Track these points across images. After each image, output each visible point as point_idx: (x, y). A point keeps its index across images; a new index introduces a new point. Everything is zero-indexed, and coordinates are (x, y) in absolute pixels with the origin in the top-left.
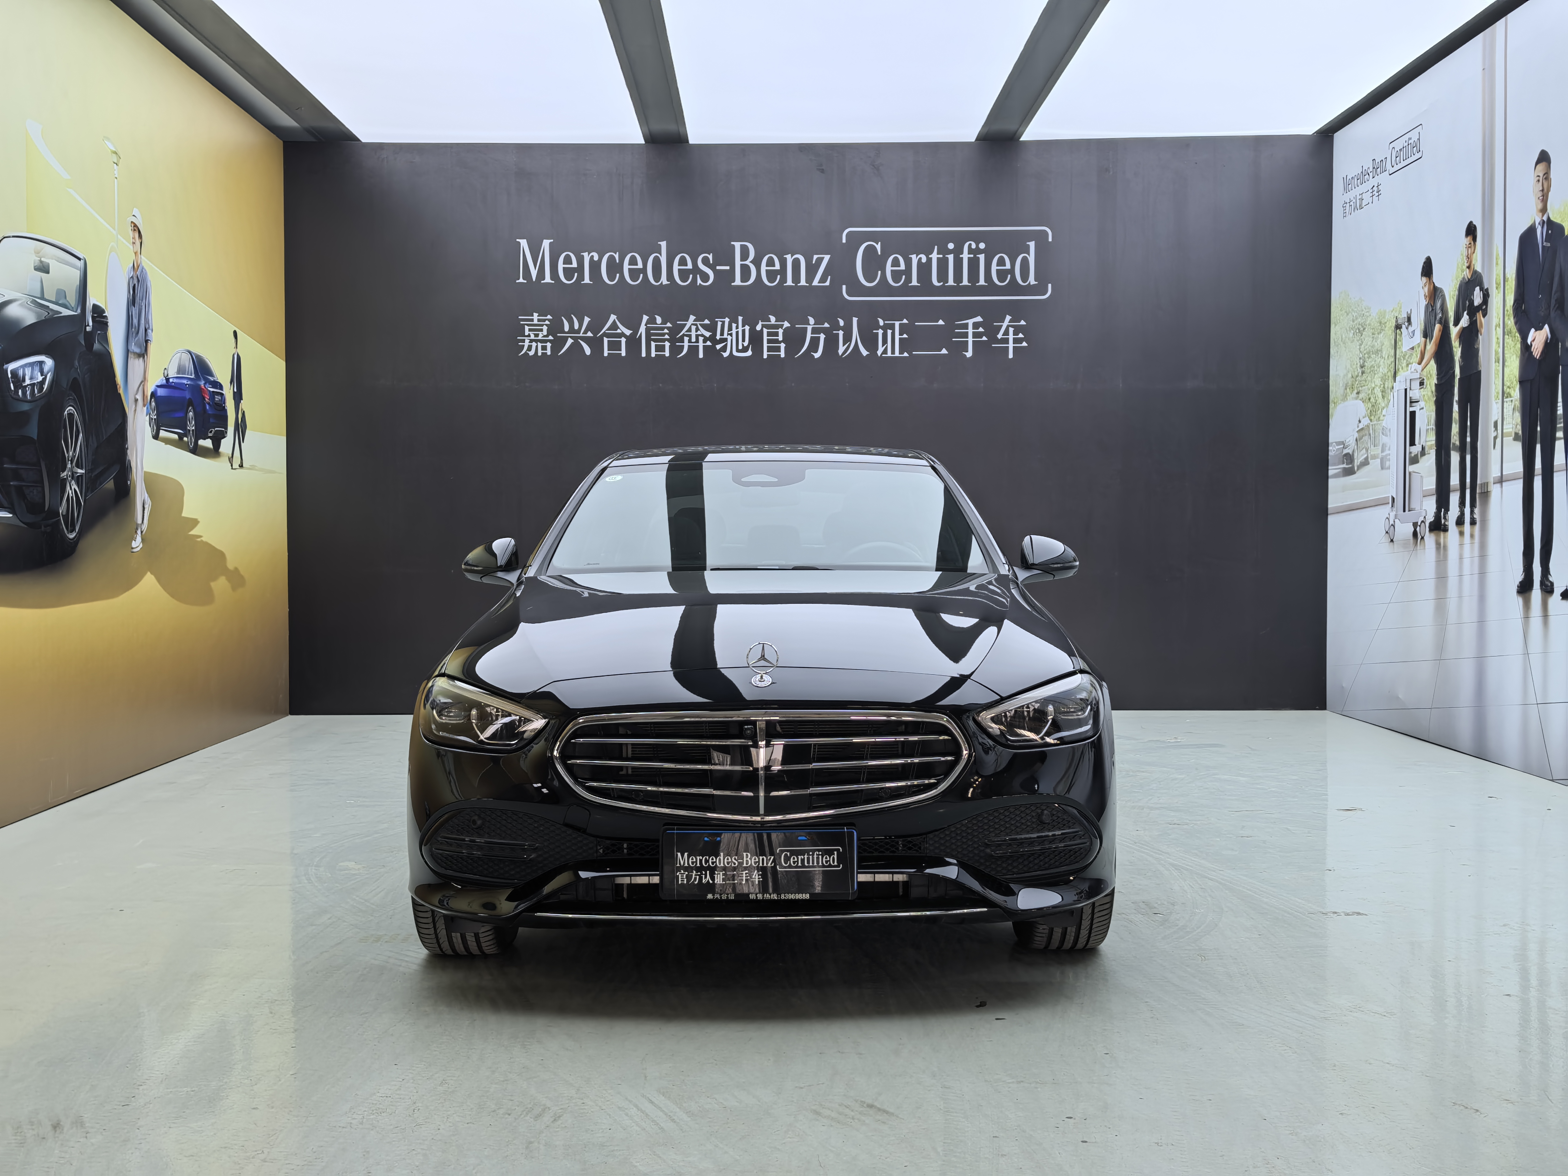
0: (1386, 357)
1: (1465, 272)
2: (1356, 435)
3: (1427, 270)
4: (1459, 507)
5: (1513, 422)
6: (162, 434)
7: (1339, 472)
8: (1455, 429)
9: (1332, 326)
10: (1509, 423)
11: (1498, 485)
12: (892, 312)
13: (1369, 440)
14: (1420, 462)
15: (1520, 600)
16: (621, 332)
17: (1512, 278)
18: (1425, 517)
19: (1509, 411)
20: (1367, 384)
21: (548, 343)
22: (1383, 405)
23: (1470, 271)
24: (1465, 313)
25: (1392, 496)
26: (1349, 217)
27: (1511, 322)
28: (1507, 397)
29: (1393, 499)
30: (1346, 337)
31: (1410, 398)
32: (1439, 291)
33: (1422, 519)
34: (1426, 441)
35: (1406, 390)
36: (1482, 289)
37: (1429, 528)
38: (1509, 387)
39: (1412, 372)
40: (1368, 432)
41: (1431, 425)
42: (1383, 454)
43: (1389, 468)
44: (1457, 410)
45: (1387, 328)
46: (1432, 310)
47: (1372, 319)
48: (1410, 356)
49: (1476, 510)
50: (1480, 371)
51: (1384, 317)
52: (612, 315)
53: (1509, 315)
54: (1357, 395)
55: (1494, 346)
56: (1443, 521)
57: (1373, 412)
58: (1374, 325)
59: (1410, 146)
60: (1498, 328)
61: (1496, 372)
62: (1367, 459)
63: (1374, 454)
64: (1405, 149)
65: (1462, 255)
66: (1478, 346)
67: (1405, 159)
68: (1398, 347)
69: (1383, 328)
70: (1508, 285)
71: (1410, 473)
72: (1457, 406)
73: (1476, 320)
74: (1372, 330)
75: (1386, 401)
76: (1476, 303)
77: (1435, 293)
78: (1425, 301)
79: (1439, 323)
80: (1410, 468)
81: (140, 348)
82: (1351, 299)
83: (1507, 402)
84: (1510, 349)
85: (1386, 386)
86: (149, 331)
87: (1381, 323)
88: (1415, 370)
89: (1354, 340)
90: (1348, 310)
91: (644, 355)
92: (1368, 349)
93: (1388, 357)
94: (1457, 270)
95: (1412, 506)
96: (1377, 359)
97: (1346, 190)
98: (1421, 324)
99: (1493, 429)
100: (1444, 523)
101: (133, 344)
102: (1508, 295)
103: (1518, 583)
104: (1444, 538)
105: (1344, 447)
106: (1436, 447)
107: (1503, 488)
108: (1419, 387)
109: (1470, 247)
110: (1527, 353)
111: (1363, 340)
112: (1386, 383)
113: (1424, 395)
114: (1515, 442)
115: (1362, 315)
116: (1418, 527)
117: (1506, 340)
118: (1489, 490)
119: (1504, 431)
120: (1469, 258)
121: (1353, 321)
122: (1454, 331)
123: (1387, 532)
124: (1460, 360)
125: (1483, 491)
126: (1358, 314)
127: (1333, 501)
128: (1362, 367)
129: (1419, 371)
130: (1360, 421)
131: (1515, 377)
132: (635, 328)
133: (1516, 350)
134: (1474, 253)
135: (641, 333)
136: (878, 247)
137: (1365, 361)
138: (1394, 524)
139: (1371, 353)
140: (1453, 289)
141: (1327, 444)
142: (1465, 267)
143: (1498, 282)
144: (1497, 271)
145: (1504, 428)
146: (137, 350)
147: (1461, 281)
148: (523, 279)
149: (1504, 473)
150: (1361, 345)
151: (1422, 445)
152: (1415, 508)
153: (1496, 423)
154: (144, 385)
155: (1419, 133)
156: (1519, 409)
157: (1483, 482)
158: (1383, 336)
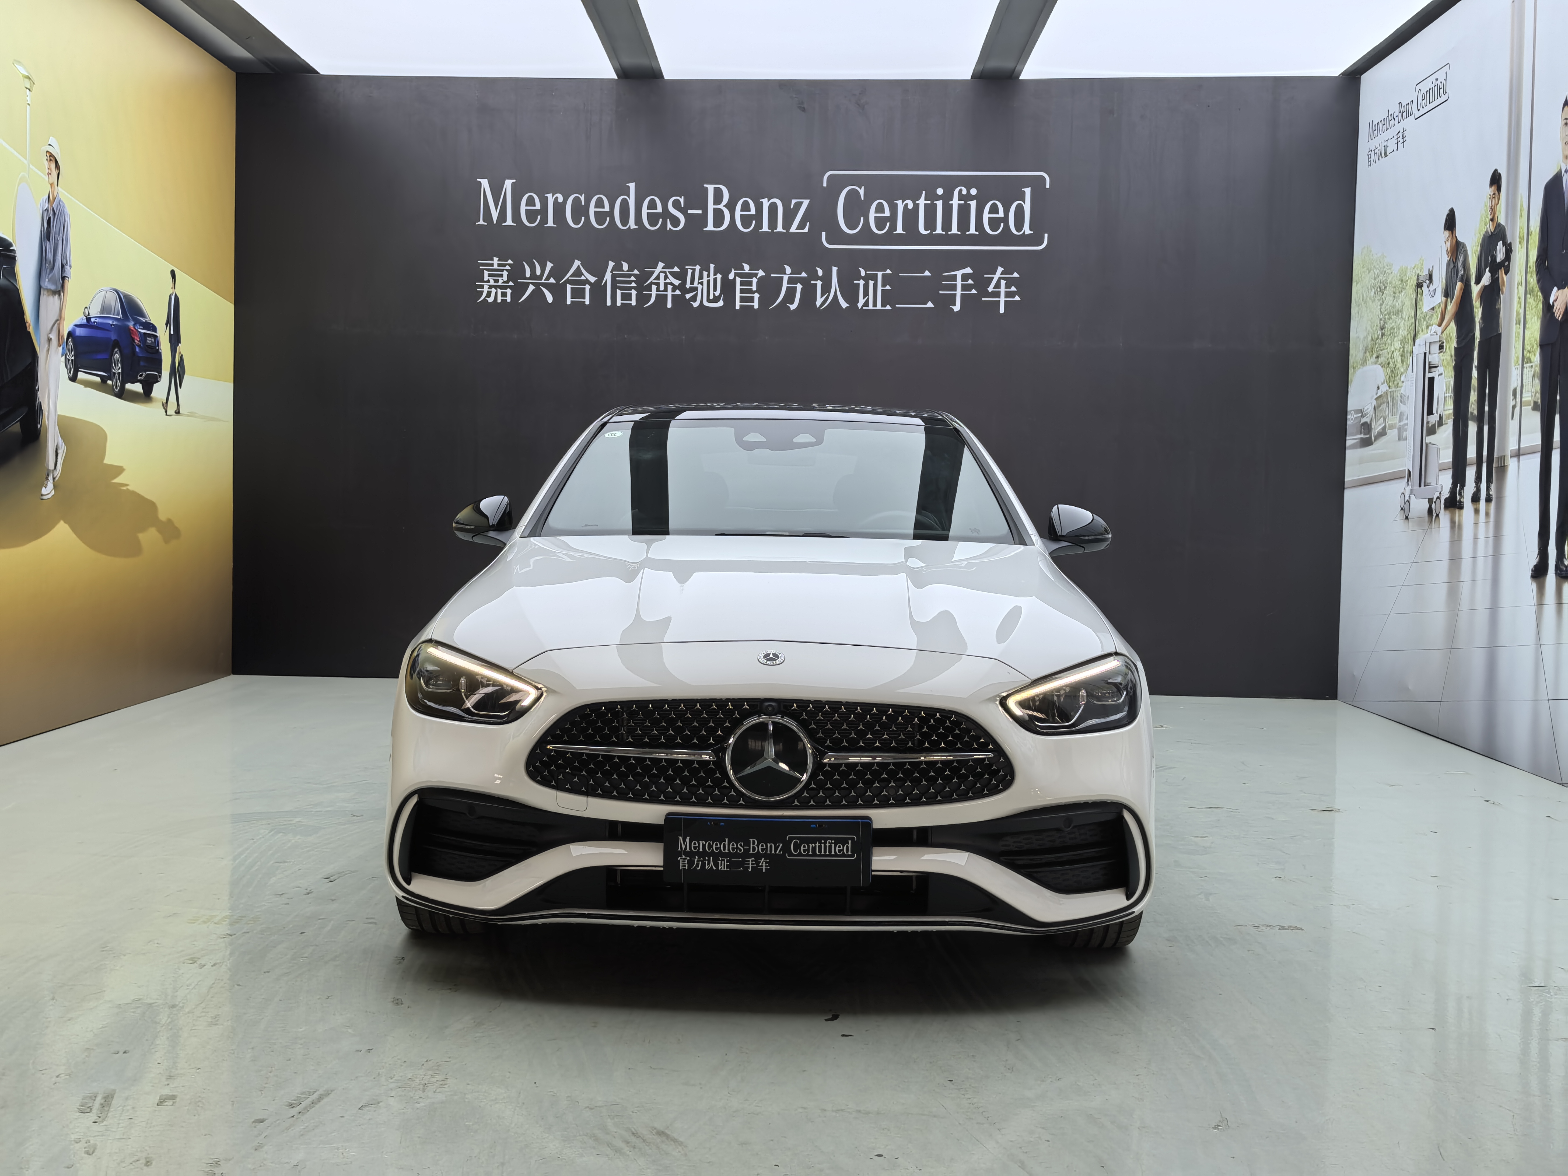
0: (1407, 318)
1: (1488, 225)
2: (1374, 403)
3: (1450, 223)
4: (1475, 482)
5: (1532, 390)
6: (81, 375)
7: (1357, 442)
8: (1473, 396)
9: (1354, 284)
10: (1528, 391)
11: (1515, 459)
12: (875, 261)
13: (1387, 408)
14: (1437, 432)
15: (1534, 585)
16: (585, 279)
17: (1535, 231)
18: (1440, 493)
19: (1528, 377)
20: (1386, 347)
21: (508, 289)
22: (1402, 370)
23: (1493, 224)
24: (1488, 269)
25: (1408, 470)
26: (1373, 165)
27: (1533, 280)
28: (1527, 363)
29: (1409, 472)
30: (1367, 296)
31: (1430, 362)
32: (1462, 245)
33: (1437, 494)
34: (1444, 410)
35: (1425, 354)
36: (1504, 244)
37: (1444, 504)
38: (1529, 352)
39: (1431, 335)
40: (1386, 400)
41: (1449, 393)
42: (1400, 424)
43: (1406, 439)
44: (1476, 377)
45: (1408, 286)
46: (1454, 266)
47: (1394, 276)
48: (1430, 317)
49: (1492, 486)
50: (1501, 333)
51: (1405, 275)
52: (576, 261)
53: (1531, 273)
54: (1376, 360)
55: (1515, 306)
56: (1458, 498)
57: (1392, 377)
58: (1395, 283)
59: (1436, 87)
60: (1520, 286)
61: (1516, 334)
62: (1384, 428)
63: (1392, 423)
64: (1431, 90)
65: (1486, 206)
66: (1499, 306)
67: (1431, 101)
68: (1419, 307)
69: (1404, 286)
70: (1531, 239)
71: (1427, 445)
72: (1476, 372)
73: (1498, 277)
74: (1393, 289)
75: (1405, 366)
76: (1498, 260)
77: (1457, 249)
78: (1447, 256)
79: (1460, 281)
80: (1428, 439)
81: (55, 283)
82: (1373, 255)
83: (1527, 368)
84: (1532, 309)
85: (1405, 349)
86: (67, 267)
87: (1402, 281)
88: (1435, 332)
89: (1374, 300)
90: (1369, 266)
91: (609, 303)
92: (1388, 310)
93: (1408, 318)
94: (1481, 223)
95: (1428, 481)
96: (1397, 320)
97: (1371, 136)
98: (1442, 282)
99: (1512, 397)
100: (1460, 499)
101: (47, 280)
102: (1531, 250)
103: (1533, 566)
104: (1460, 516)
105: (1362, 415)
106: (1454, 416)
107: (1520, 462)
108: (1438, 351)
109: (1494, 198)
110: (1549, 314)
111: (1384, 299)
112: (1406, 346)
113: (1443, 360)
114: (1534, 411)
115: (1383, 273)
116: (1434, 503)
117: (1528, 300)
118: (1506, 464)
119: (1523, 399)
120: (1493, 210)
121: (1375, 279)
122: (1476, 290)
123: (1402, 509)
124: (1481, 321)
125: (1500, 466)
126: (1380, 271)
127: (1351, 474)
128: (1382, 329)
129: (1439, 334)
130: (1378, 388)
131: (1536, 340)
132: (601, 275)
133: (1538, 311)
134: (1498, 204)
135: (606, 281)
136: (862, 191)
137: (1385, 323)
138: (1409, 500)
139: (1392, 314)
140: (1476, 243)
141: (1346, 413)
142: (1488, 220)
143: (1522, 236)
144: (1521, 223)
145: (1523, 396)
146: (53, 287)
147: (1484, 236)
148: (484, 221)
149: (1521, 446)
150: (1381, 305)
151: (1440, 415)
152: (1431, 483)
153: (1515, 391)
154: (59, 325)
155: (1446, 73)
156: (1539, 375)
157: (1500, 455)
158: (1404, 295)
